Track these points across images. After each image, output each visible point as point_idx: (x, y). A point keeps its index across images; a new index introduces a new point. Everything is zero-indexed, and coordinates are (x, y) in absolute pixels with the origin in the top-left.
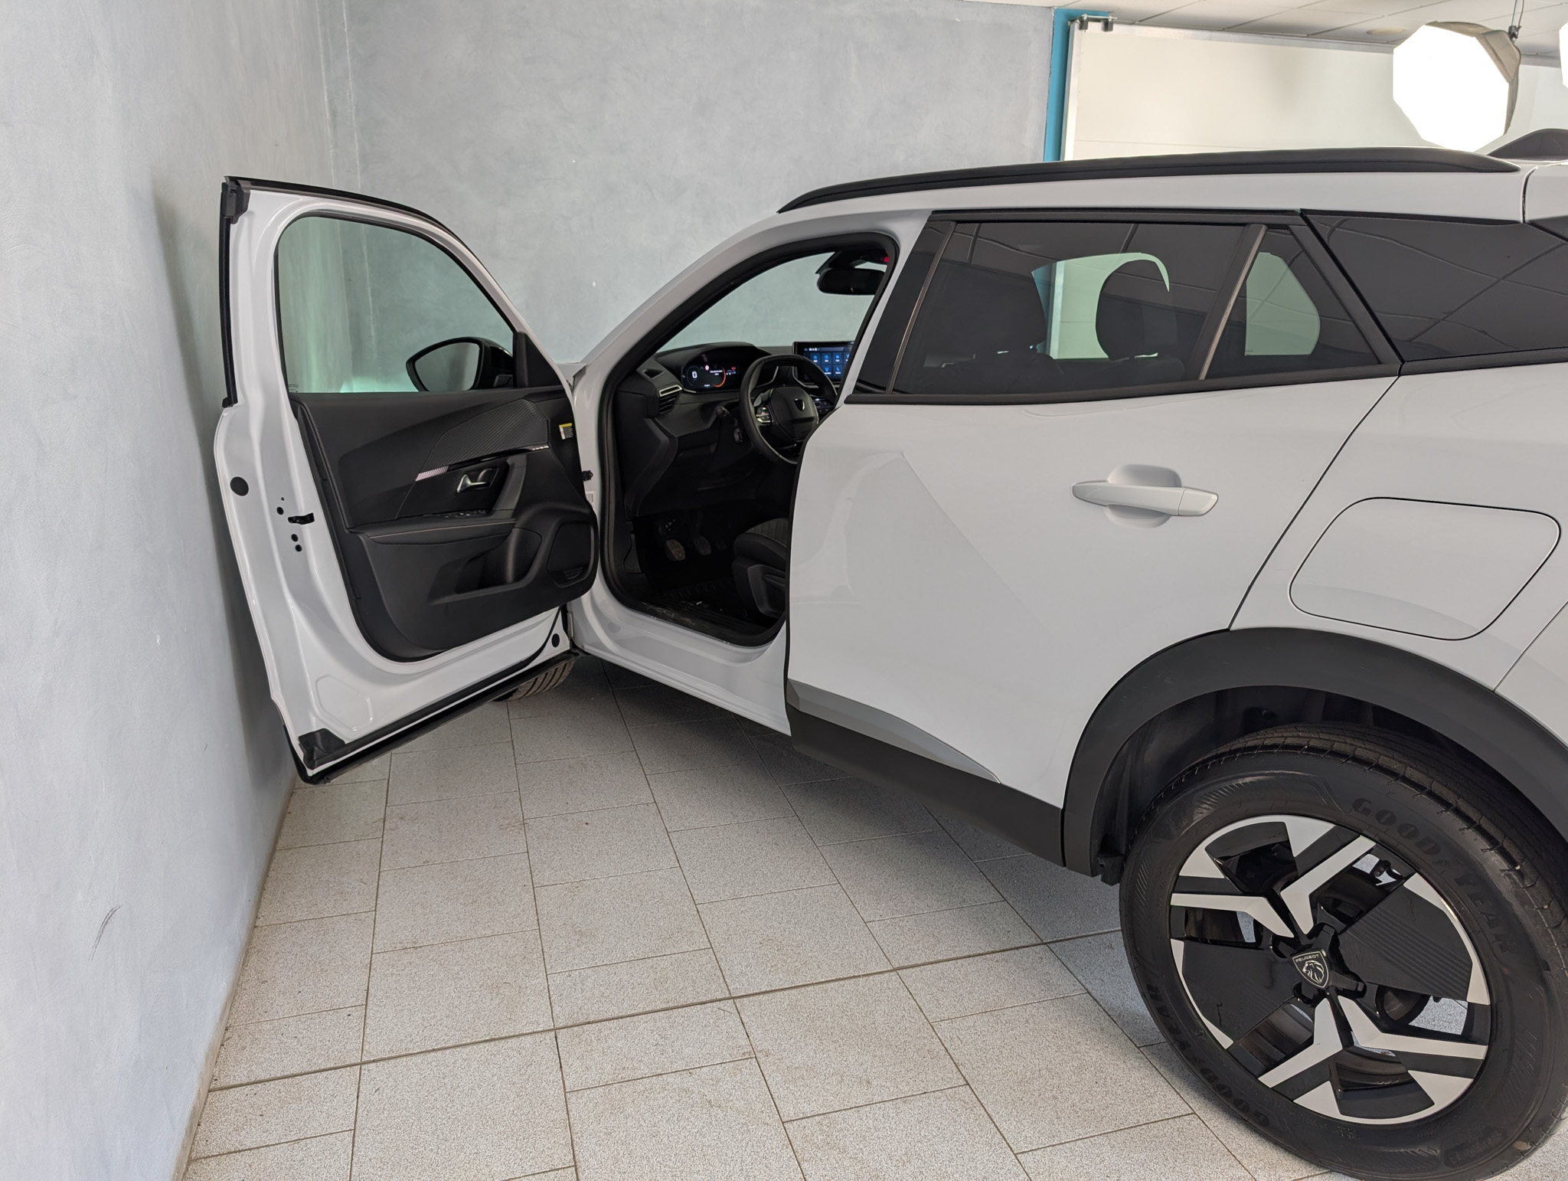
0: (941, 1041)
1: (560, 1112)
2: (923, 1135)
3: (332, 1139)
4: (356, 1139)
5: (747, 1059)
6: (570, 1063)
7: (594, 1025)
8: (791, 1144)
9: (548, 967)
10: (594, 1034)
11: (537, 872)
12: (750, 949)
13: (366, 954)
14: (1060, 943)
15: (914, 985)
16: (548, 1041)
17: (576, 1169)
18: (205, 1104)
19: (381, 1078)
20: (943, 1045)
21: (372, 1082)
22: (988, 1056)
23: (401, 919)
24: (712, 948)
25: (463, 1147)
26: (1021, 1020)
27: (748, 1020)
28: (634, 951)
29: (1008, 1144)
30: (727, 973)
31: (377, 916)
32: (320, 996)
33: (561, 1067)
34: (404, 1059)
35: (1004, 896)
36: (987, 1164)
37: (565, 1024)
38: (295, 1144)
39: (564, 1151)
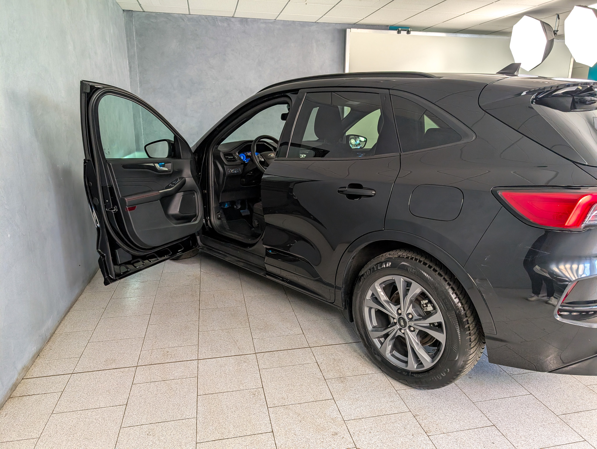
1: (128, 390)
4: (62, 394)
6: (137, 376)
7: (150, 366)
9: (143, 348)
10: (149, 368)
11: (151, 320)
13: (86, 342)
14: (315, 347)
15: (260, 358)
16: (133, 370)
17: (126, 406)
18: (20, 382)
19: (77, 378)
21: (73, 379)
23: (102, 333)
24: (198, 345)
26: (290, 370)
27: (200, 366)
28: (172, 345)
30: (199, 352)
31: (94, 332)
32: (67, 354)
33: (134, 377)
34: (86, 373)
35: (304, 332)
37: (141, 365)
38: (43, 395)
39: (125, 401)
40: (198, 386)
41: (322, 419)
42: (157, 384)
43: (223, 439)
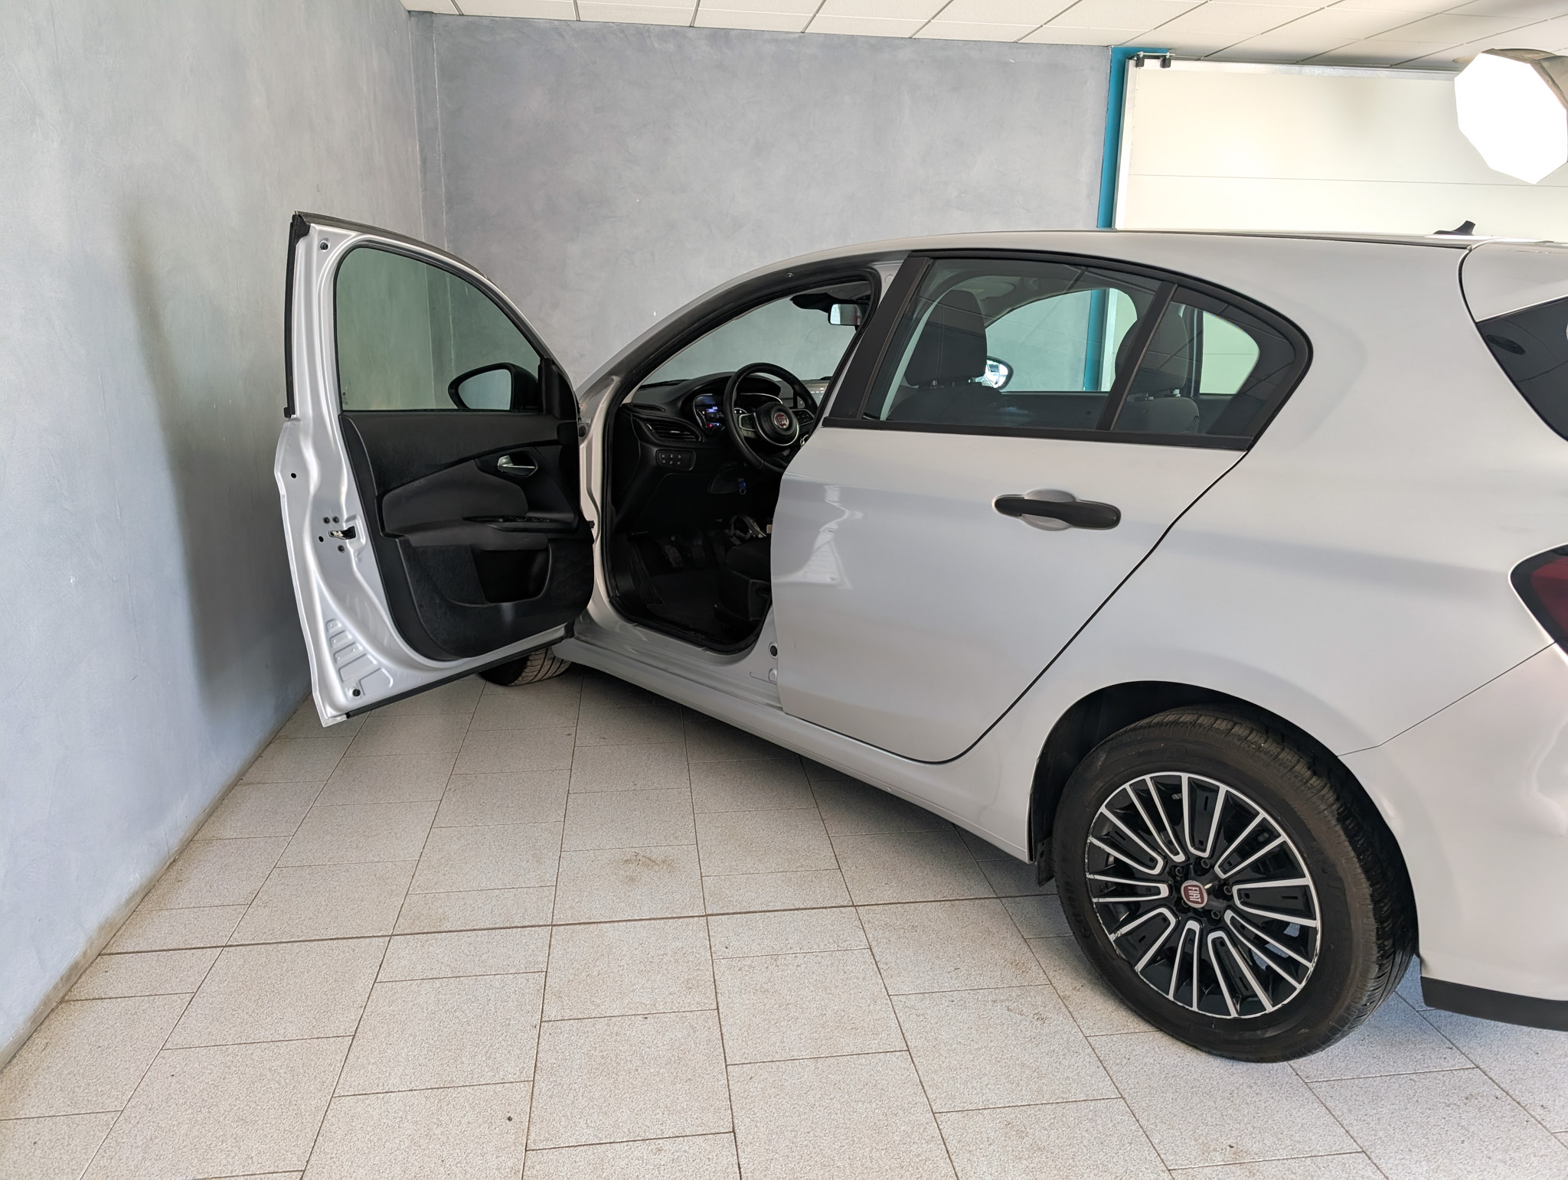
0: (714, 974)
1: (363, 996)
2: (655, 1042)
3: (175, 997)
4: (194, 998)
6: (390, 961)
7: (425, 935)
8: (539, 1038)
9: (411, 889)
10: (421, 942)
11: (441, 816)
12: (589, 890)
13: (269, 867)
14: (869, 907)
15: (716, 929)
16: (382, 944)
17: (353, 1039)
18: (92, 963)
19: (235, 959)
20: (714, 977)
21: (226, 961)
22: (748, 989)
23: (312, 843)
24: (557, 886)
25: (273, 1013)
27: (556, 942)
28: (488, 883)
29: (725, 1057)
30: (558, 905)
31: (292, 840)
33: (382, 963)
34: (260, 946)
35: (841, 865)
37: (402, 933)
38: (146, 998)
39: (351, 1024)
40: (546, 997)
41: (874, 1106)
42: (438, 985)
43: (597, 1144)
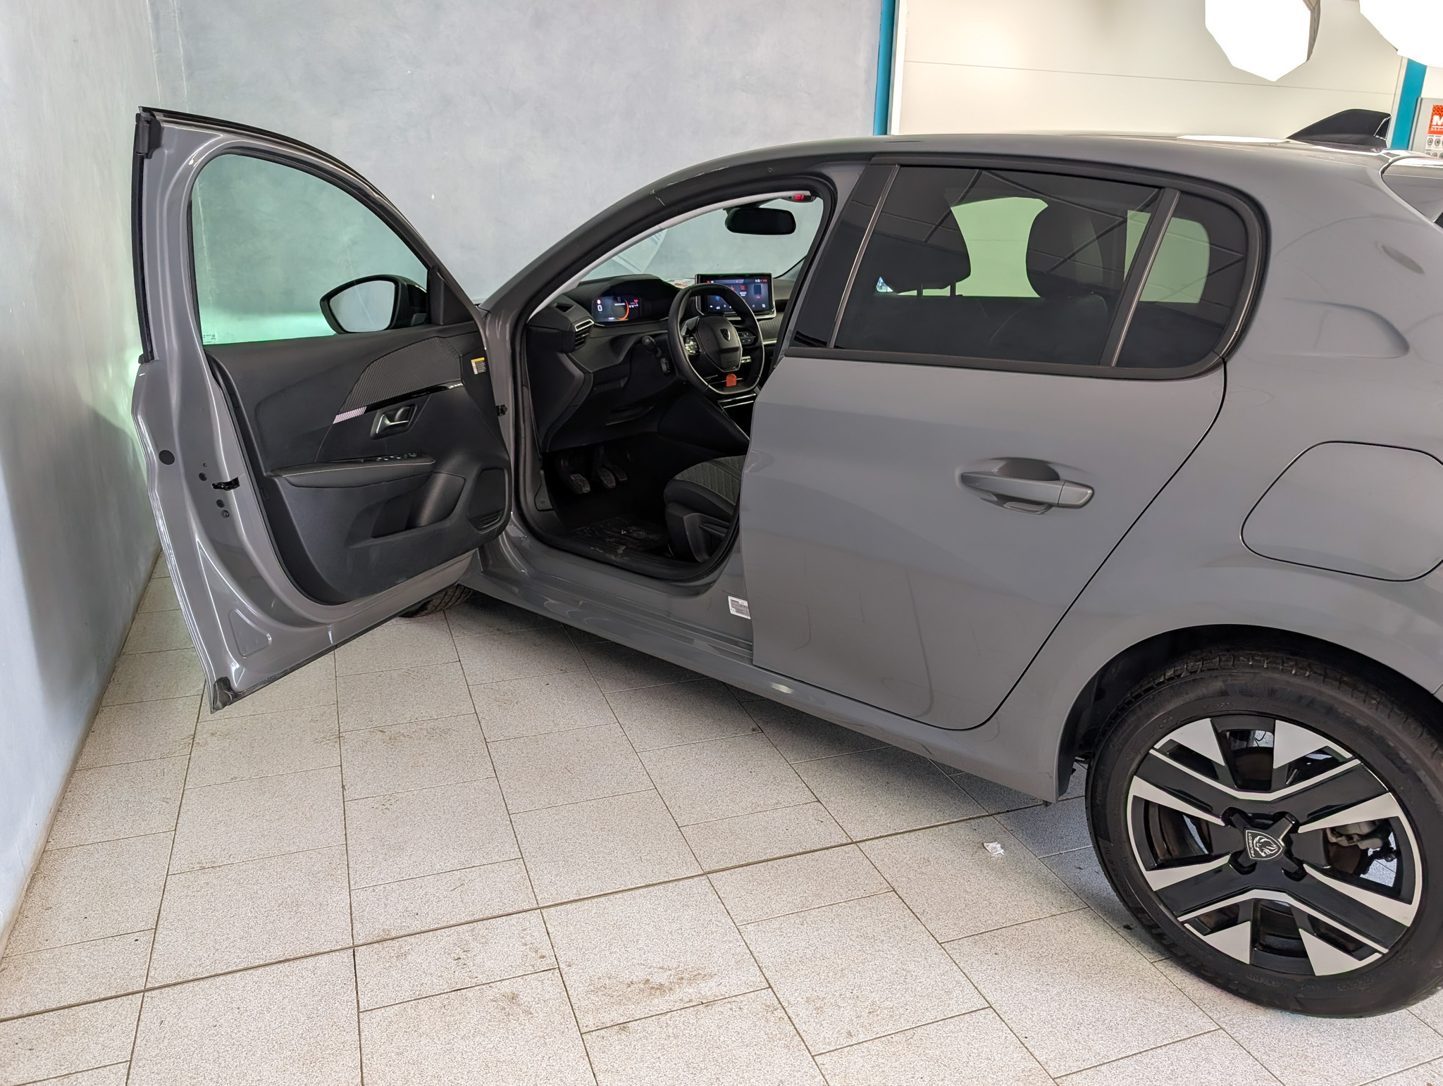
0: (746, 944)
1: (352, 1033)
3: (104, 1073)
5: (550, 970)
6: (366, 982)
7: (395, 941)
8: (588, 1055)
9: (352, 882)
10: (394, 950)
11: (349, 785)
13: (161, 876)
14: (870, 842)
15: (723, 888)
16: (346, 960)
19: (165, 1005)
20: (748, 948)
21: (154, 1010)
22: (792, 957)
23: (203, 838)
24: (523, 858)
27: (553, 930)
28: (442, 864)
29: (806, 1046)
30: (535, 883)
31: (176, 836)
32: (107, 921)
33: (356, 985)
34: (191, 984)
35: (818, 797)
36: (784, 1068)
37: (364, 941)
38: (65, 1079)
39: (352, 1074)
40: (573, 1001)
42: (439, 1005)
